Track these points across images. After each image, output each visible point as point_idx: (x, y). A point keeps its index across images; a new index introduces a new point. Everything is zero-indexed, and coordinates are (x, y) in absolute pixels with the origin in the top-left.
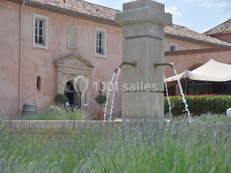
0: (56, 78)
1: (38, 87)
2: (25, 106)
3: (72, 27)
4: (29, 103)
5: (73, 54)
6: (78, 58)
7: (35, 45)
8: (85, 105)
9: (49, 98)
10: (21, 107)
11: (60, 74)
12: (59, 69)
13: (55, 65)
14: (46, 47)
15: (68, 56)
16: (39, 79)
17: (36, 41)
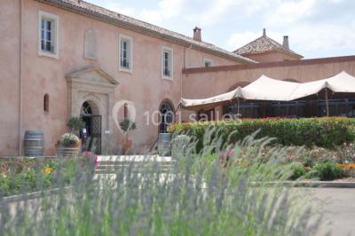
0: (69, 97)
1: (46, 108)
2: (27, 134)
3: (90, 31)
4: (33, 129)
5: (92, 66)
6: (98, 72)
7: (41, 53)
8: (106, 132)
9: (60, 124)
10: (22, 135)
11: (74, 92)
12: (73, 85)
13: (68, 80)
14: (56, 56)
15: (85, 69)
16: (46, 98)
17: (43, 48)
